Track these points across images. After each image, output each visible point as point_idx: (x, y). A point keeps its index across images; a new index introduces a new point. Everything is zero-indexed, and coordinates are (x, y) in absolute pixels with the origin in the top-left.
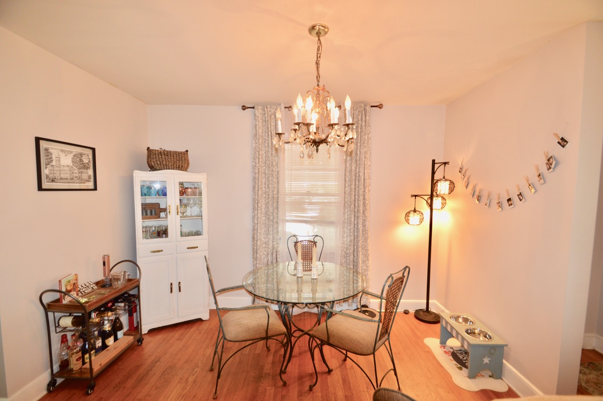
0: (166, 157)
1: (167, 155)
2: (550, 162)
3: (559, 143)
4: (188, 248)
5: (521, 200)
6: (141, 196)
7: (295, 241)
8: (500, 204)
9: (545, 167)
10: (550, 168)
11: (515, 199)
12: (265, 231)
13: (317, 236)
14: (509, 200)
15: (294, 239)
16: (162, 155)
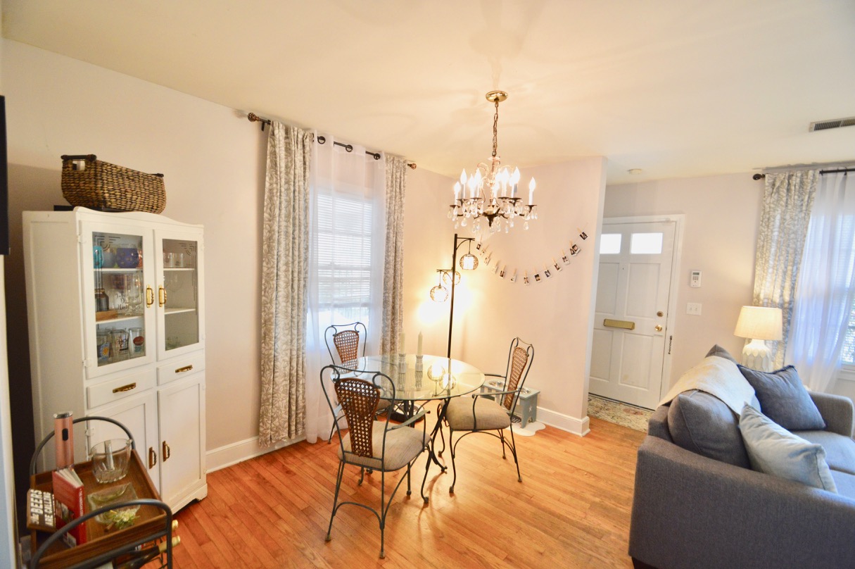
0: (132, 184)
1: (133, 180)
2: (574, 250)
3: (581, 236)
4: (177, 371)
5: (548, 276)
6: (95, 267)
7: (334, 333)
8: (527, 280)
9: (570, 252)
10: (574, 253)
11: (543, 276)
12: (285, 324)
13: (358, 323)
14: (537, 276)
15: (332, 331)
16: (123, 179)
